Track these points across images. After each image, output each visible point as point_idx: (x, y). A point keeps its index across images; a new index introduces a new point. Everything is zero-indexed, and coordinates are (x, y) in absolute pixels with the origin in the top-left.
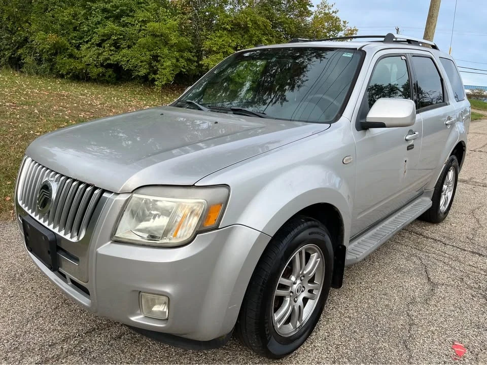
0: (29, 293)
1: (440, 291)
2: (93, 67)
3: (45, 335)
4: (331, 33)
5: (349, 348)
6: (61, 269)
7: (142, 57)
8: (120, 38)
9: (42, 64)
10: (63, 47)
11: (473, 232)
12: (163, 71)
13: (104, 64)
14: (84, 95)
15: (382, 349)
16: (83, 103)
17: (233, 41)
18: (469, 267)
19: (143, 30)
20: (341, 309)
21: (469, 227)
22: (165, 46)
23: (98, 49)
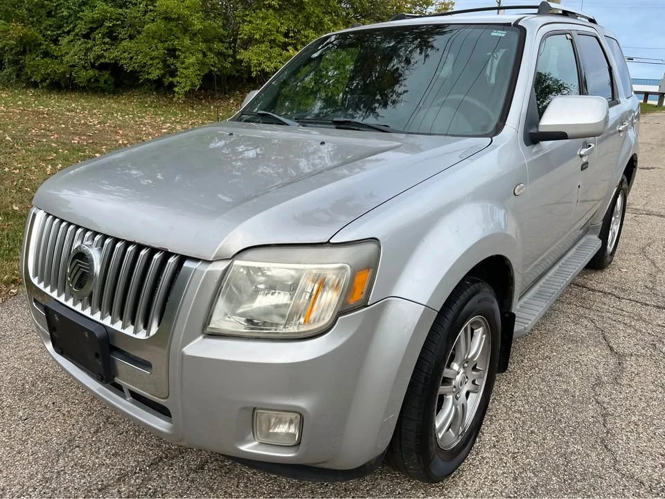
0: (50, 412)
1: (630, 363)
2: (81, 70)
3: (89, 475)
4: (418, 8)
5: (530, 457)
6: (117, 380)
7: (153, 50)
8: (117, 25)
9: (4, 68)
10: (33, 41)
11: (652, 279)
12: (185, 71)
13: (96, 64)
14: (72, 111)
15: (575, 453)
16: (73, 123)
17: (282, 24)
18: (659, 328)
19: (151, 11)
20: (505, 400)
21: (645, 272)
22: (184, 34)
23: (86, 43)
